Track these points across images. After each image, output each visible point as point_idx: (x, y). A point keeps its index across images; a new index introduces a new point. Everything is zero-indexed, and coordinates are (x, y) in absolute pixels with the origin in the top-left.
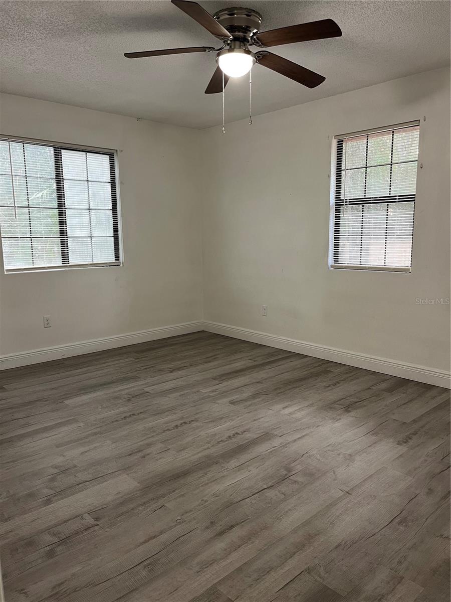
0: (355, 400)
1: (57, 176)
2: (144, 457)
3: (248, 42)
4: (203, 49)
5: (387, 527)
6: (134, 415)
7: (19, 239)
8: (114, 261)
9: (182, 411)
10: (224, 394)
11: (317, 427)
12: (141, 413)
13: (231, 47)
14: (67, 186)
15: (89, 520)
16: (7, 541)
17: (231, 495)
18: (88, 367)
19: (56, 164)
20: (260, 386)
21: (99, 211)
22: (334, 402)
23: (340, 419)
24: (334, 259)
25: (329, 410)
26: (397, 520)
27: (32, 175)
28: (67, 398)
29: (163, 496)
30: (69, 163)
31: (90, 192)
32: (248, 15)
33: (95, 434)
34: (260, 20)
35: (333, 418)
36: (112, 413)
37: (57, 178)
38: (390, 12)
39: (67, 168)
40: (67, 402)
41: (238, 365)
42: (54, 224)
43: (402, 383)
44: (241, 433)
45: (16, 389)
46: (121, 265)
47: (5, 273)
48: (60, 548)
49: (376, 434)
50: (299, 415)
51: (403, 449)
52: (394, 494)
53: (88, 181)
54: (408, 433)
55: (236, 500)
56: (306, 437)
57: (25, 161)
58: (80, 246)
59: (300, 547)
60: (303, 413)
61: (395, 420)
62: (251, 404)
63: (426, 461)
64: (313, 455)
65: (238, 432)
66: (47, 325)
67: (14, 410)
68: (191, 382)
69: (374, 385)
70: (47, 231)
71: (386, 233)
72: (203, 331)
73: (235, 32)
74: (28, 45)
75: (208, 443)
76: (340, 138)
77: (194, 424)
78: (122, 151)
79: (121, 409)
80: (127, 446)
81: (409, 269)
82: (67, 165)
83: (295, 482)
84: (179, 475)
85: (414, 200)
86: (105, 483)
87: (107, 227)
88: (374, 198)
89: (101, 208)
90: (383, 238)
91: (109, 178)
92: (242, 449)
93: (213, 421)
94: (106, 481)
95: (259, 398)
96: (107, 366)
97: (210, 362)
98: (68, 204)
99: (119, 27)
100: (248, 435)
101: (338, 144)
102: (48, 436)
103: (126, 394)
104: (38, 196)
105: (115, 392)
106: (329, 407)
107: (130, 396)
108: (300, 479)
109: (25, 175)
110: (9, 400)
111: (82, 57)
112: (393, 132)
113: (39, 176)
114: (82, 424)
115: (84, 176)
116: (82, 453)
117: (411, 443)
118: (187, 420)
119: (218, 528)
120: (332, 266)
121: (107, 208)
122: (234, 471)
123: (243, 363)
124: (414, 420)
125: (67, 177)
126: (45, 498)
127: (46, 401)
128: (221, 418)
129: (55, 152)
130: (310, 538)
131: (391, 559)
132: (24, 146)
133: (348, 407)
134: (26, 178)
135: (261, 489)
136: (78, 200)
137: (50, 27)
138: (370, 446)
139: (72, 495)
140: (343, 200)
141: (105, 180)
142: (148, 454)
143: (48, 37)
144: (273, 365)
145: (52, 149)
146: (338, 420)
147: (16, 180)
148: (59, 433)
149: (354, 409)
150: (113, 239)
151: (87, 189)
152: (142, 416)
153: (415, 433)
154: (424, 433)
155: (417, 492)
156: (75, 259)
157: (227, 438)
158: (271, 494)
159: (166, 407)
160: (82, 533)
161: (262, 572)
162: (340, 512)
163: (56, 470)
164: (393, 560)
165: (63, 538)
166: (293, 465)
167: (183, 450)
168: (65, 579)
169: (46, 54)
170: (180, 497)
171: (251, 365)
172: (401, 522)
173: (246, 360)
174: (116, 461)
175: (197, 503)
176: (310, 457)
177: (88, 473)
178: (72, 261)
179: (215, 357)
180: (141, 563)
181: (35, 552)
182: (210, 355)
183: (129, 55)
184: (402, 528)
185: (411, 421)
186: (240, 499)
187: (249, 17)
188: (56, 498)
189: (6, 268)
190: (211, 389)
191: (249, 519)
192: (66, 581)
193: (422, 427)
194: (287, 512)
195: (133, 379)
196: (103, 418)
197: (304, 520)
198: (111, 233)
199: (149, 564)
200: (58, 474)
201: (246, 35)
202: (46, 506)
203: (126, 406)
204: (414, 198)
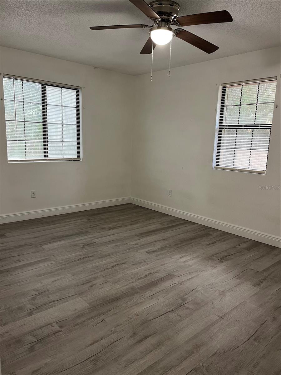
0: (226, 254)
1: (42, 102)
2: (92, 286)
3: (170, 22)
4: (141, 26)
5: (247, 342)
6: (86, 257)
7: (18, 141)
8: (76, 158)
9: (116, 256)
10: (143, 246)
11: (202, 271)
12: (90, 256)
13: (159, 25)
14: (49, 109)
15: (56, 327)
16: (4, 339)
17: (147, 315)
18: (57, 224)
19: (42, 95)
20: (166, 242)
21: (68, 125)
22: (213, 255)
23: (217, 267)
24: (216, 163)
25: (209, 260)
26: (253, 338)
27: (27, 101)
28: (44, 244)
29: (104, 313)
30: (50, 94)
31: (63, 113)
32: (171, 5)
33: (61, 269)
34: (179, 8)
35: (212, 266)
36: (73, 255)
37: (43, 104)
38: (264, 7)
39: (49, 97)
40: (44, 247)
41: (152, 227)
42: (39, 131)
43: (255, 245)
44: (153, 273)
45: (12, 236)
46: (81, 160)
47: (8, 163)
48: (38, 345)
49: (240, 278)
50: (190, 263)
51: (257, 289)
52: (251, 320)
53: (62, 106)
54: (260, 279)
55: (149, 319)
56: (194, 278)
57: (23, 92)
58: (56, 147)
59: (191, 353)
60: (193, 261)
61: (252, 269)
62: (160, 254)
63: (272, 298)
64: (199, 291)
65: (152, 272)
66: (33, 196)
67: (11, 251)
68: (122, 237)
69: (238, 245)
70: (35, 135)
71: (251, 148)
72: (130, 204)
73: (163, 16)
74: (28, 18)
75: (132, 279)
76: (225, 85)
77: (124, 266)
78: (84, 88)
79: (78, 253)
80: (81, 278)
81: (265, 172)
82: (49, 96)
83: (188, 308)
84: (114, 300)
85: (271, 128)
86: (67, 303)
87: (73, 136)
88: (245, 125)
89: (70, 123)
90: (249, 151)
91: (76, 105)
92: (154, 284)
93: (136, 264)
94: (67, 301)
95: (165, 250)
96: (69, 224)
97: (134, 224)
98: (50, 120)
99: (87, 9)
100: (158, 275)
101: (223, 90)
102: (32, 269)
103: (81, 243)
104: (30, 113)
105: (74, 241)
106: (210, 258)
107: (84, 245)
108: (191, 307)
109: (23, 101)
110: (8, 244)
111: (62, 28)
112: (259, 83)
113: (31, 102)
114: (53, 262)
115: (60, 103)
116: (53, 281)
117: (262, 285)
118: (119, 263)
119: (138, 337)
120: (215, 167)
121: (73, 124)
122: (148, 299)
123: (154, 226)
124: (264, 270)
125: (49, 103)
126: (29, 311)
127: (31, 245)
128: (141, 263)
129: (42, 87)
130: (197, 347)
131: (249, 364)
132: (22, 82)
133: (222, 259)
134: (23, 103)
135: (166, 312)
136: (55, 118)
137: (43, 8)
138: (236, 286)
139: (46, 309)
140: (224, 125)
141: (73, 106)
142: (94, 285)
143: (41, 14)
144: (174, 228)
145: (40, 85)
146: (215, 267)
147: (17, 104)
148: (39, 267)
149: (226, 261)
150: (76, 143)
151: (61, 111)
152: (91, 258)
153: (264, 279)
154: (270, 279)
155: (266, 319)
156: (52, 155)
157: (144, 276)
158: (172, 315)
159: (106, 253)
160: (52, 336)
161: (166, 369)
162: (217, 331)
163: (36, 292)
164: (250, 364)
165: (40, 339)
166: (186, 296)
167: (116, 283)
168: (40, 367)
169: (39, 25)
170: (114, 315)
171: (160, 227)
172: (255, 339)
173: (157, 224)
174: (74, 288)
175: (125, 319)
176: (197, 291)
177: (57, 295)
178: (50, 157)
179: (137, 221)
180: (89, 358)
181: (21, 347)
182: (135, 220)
183: (93, 28)
184: (256, 343)
185: (262, 271)
186: (152, 318)
187: (172, 7)
188: (36, 311)
189: (9, 159)
190: (135, 242)
191: (158, 332)
192: (40, 368)
193: (269, 275)
194: (182, 329)
195: (86, 233)
196: (66, 259)
197: (193, 335)
198: (76, 140)
199: (93, 360)
200: (38, 295)
201: (169, 18)
202: (29, 317)
203: (81, 251)
204: (271, 126)
